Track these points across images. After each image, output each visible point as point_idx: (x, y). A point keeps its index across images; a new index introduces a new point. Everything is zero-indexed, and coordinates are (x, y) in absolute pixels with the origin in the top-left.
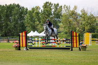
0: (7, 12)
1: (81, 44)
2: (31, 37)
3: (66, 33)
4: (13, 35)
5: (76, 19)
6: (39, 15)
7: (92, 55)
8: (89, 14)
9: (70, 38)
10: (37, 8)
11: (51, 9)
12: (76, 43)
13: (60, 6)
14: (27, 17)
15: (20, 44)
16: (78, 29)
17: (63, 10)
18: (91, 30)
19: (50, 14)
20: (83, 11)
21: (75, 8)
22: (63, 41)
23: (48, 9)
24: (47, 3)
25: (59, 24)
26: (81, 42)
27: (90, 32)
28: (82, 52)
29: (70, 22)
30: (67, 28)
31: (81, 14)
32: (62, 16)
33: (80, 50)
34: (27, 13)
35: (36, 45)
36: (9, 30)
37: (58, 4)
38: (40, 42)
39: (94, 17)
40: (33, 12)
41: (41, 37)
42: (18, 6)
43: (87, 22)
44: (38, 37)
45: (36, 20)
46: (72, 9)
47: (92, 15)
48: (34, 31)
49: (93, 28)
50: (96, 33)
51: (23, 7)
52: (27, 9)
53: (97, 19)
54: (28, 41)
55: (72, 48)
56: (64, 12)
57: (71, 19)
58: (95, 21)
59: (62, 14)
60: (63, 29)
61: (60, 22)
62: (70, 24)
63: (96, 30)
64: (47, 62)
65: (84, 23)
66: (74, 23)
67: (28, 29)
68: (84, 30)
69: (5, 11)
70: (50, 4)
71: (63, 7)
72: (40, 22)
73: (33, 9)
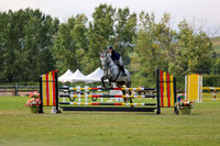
0: (13, 27)
1: (179, 99)
2: (68, 83)
3: (146, 75)
4: (27, 80)
5: (167, 43)
6: (86, 34)
7: (204, 125)
8: (196, 33)
9: (154, 86)
10: (81, 18)
11: (111, 21)
12: (169, 96)
13: (131, 13)
14: (57, 38)
15: (41, 99)
16: (171, 65)
17: (138, 22)
18: (202, 68)
19: (109, 32)
20: (183, 25)
21: (166, 18)
22: (140, 93)
23: (106, 21)
24: (102, 7)
25: (130, 55)
26: (179, 95)
27: (200, 73)
28: (180, 116)
29: (153, 50)
30: (147, 63)
31: (178, 31)
32: (136, 36)
33: (177, 113)
34: (57, 30)
35: (79, 102)
36: (17, 67)
37: (127, 10)
38: (87, 95)
39: (208, 39)
40: (72, 27)
41: (89, 85)
42: (38, 13)
43: (193, 50)
44: (82, 83)
45: (78, 45)
46: (158, 21)
47: (204, 35)
48: (73, 71)
49: (206, 63)
50: (212, 75)
51: (48, 17)
52: (58, 22)
53: (214, 44)
54: (60, 93)
55: (159, 108)
56: (140, 27)
57: (156, 43)
58: (210, 48)
59: (137, 32)
60: (138, 65)
61: (132, 50)
62: (154, 54)
63: (212, 69)
64: (102, 140)
65: (185, 51)
66: (162, 52)
67: (59, 65)
68: (186, 68)
69: (9, 25)
70: (110, 9)
71: (138, 17)
72: (87, 50)
73: (71, 21)
